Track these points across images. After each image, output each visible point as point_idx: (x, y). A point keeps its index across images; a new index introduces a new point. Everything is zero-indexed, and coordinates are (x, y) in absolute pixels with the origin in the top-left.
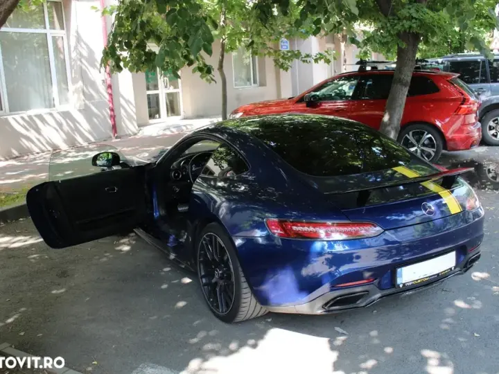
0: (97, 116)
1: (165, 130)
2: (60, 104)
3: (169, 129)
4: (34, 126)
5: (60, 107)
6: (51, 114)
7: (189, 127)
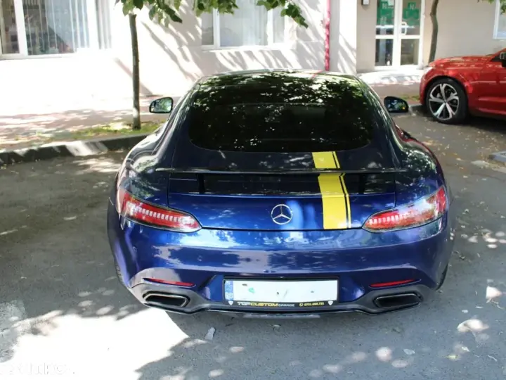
0: (310, 57)
1: (383, 78)
2: (274, 42)
3: (388, 78)
4: (239, 61)
5: (272, 46)
6: (262, 51)
7: (414, 78)
